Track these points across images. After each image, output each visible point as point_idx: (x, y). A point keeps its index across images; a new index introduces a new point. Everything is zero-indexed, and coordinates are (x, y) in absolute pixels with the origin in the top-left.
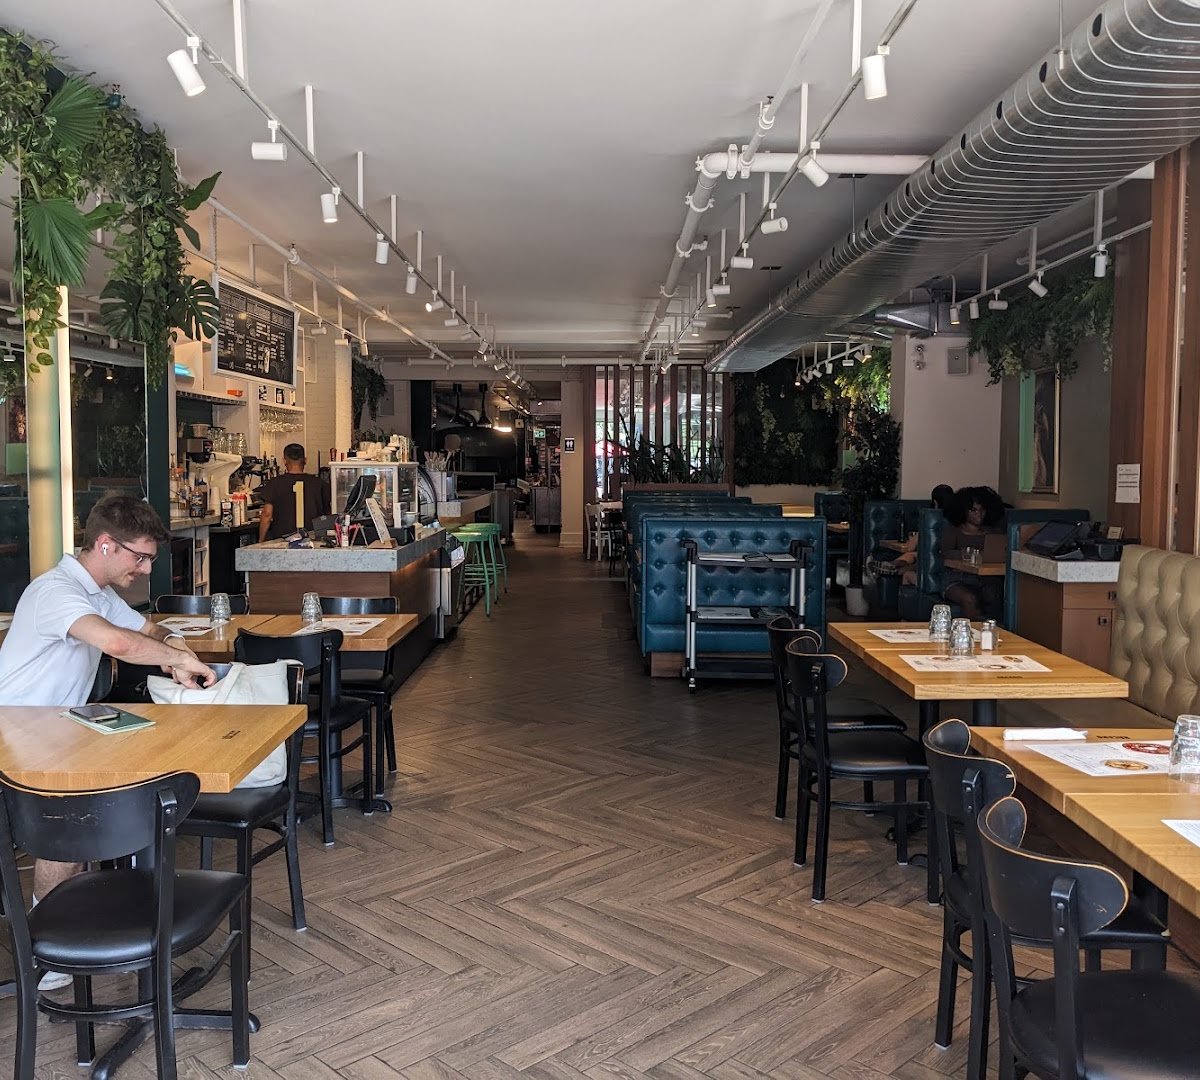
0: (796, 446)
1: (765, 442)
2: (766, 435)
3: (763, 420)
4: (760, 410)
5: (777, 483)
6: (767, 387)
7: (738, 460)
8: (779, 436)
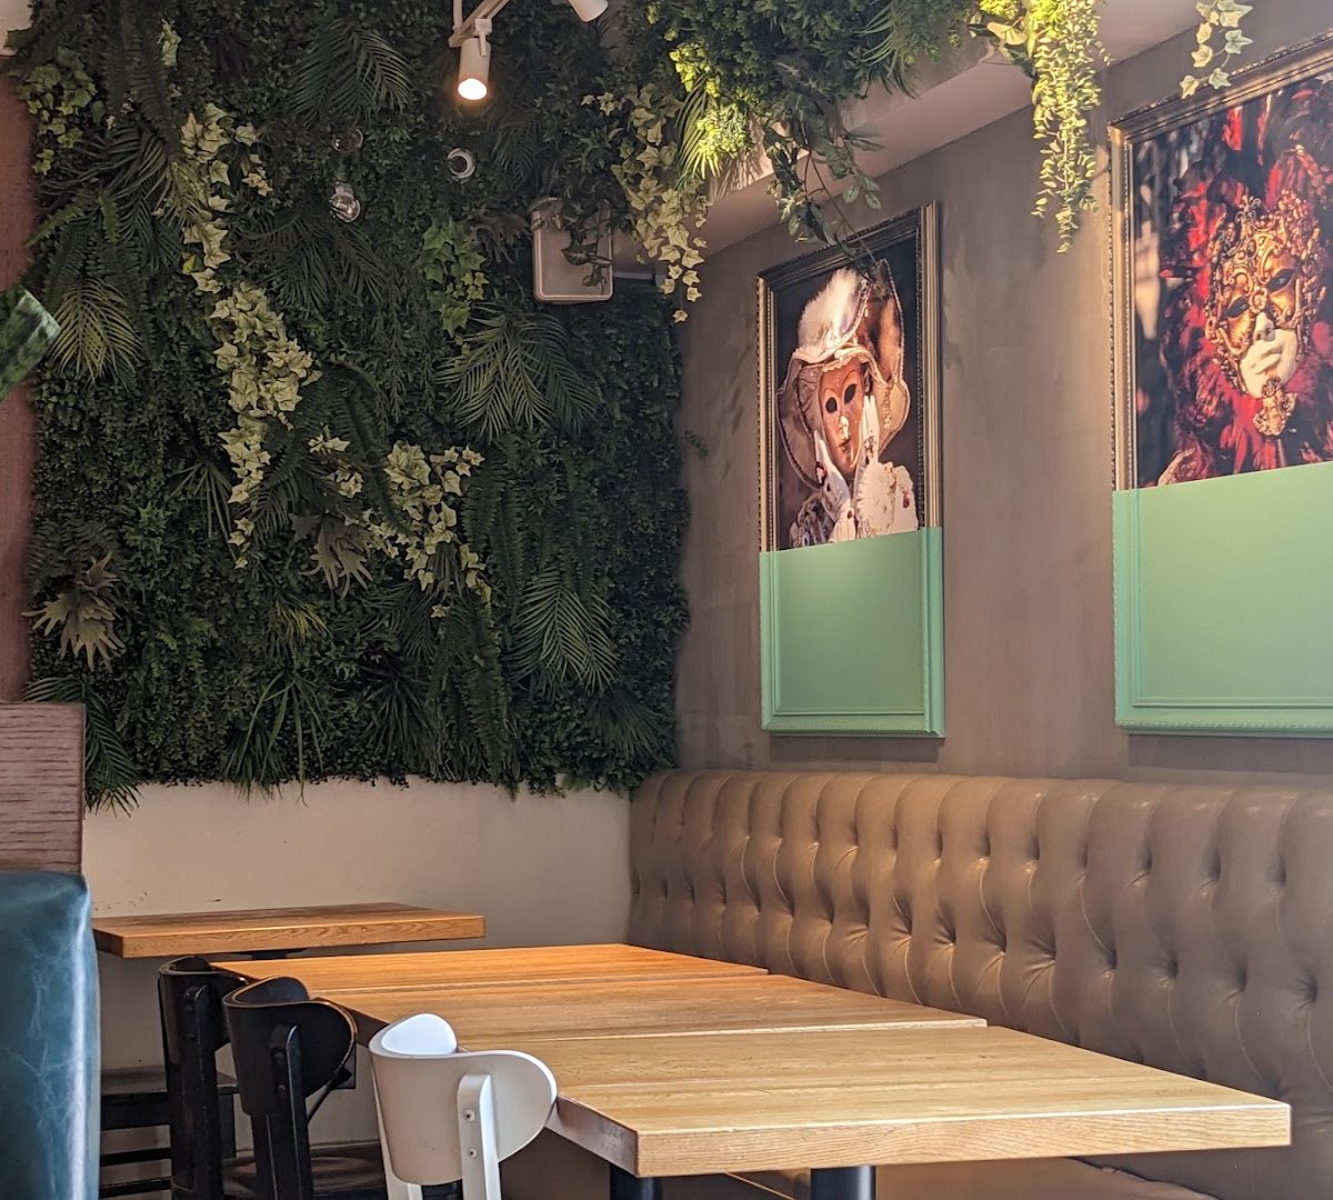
0: (440, 535)
1: (239, 495)
2: (246, 450)
3: (227, 352)
4: (205, 282)
5: (316, 774)
6: (247, 134)
7: (54, 612)
8: (329, 464)
